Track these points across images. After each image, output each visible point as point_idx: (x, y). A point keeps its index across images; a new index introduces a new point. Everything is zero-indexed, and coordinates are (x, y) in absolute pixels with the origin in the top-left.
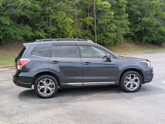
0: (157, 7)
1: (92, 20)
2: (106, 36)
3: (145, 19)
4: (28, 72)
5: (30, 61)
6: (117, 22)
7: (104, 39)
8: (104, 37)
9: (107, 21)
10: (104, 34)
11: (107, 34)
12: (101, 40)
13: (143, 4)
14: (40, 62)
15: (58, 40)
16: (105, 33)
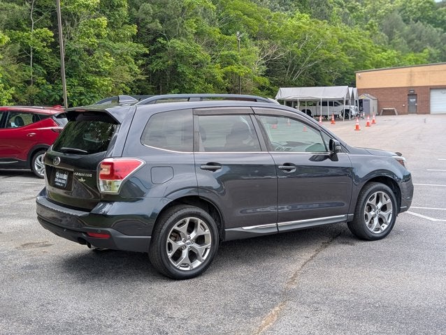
0: (197, 13)
1: (51, 37)
2: (88, 85)
3: (178, 44)
4: (142, 199)
5: (143, 163)
6: (114, 48)
7: (81, 94)
8: (82, 89)
9: (90, 43)
10: (82, 80)
11: (91, 78)
12: (74, 96)
13: (168, 3)
14: (172, 168)
15: (202, 99)
16: (83, 77)
